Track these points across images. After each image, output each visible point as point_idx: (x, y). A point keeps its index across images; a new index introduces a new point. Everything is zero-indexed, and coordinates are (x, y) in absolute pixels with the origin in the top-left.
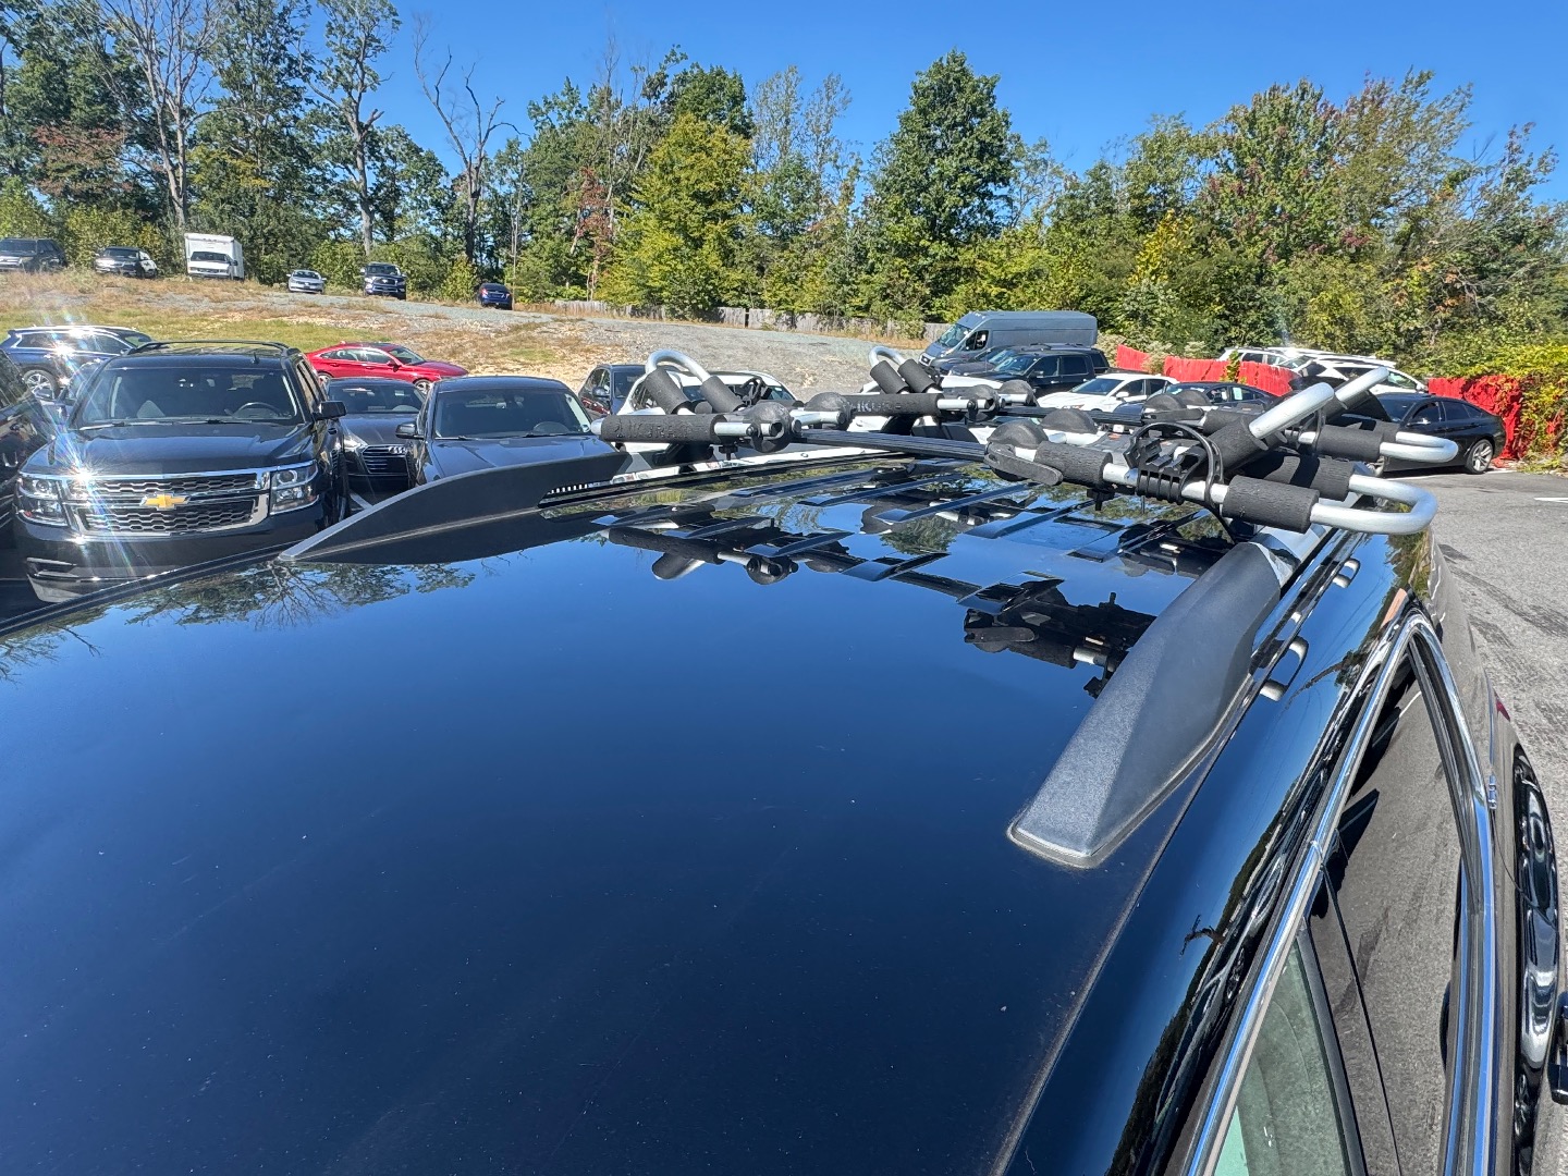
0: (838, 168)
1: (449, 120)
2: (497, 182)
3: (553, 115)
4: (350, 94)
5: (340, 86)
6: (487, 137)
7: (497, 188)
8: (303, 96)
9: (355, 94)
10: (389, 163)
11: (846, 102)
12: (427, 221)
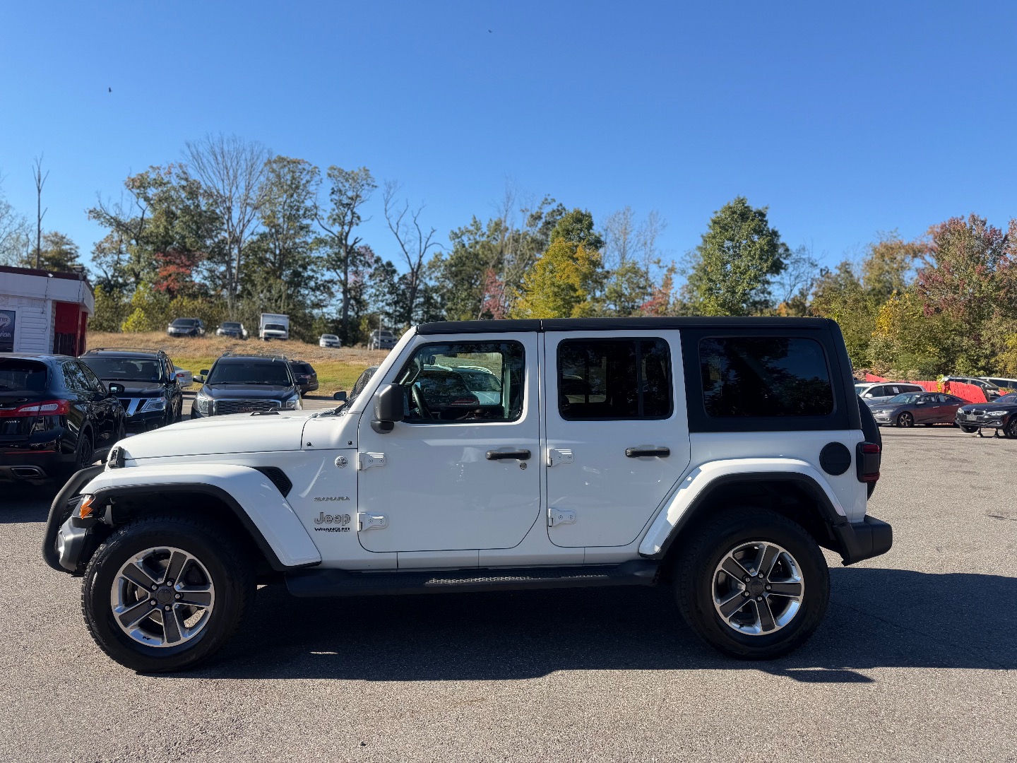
0: (660, 267)
1: (403, 243)
2: (428, 279)
3: (465, 238)
4: (343, 228)
5: (337, 224)
6: (425, 250)
7: (428, 283)
8: (311, 229)
9: (346, 228)
10: (361, 268)
11: (664, 226)
12: (384, 304)
